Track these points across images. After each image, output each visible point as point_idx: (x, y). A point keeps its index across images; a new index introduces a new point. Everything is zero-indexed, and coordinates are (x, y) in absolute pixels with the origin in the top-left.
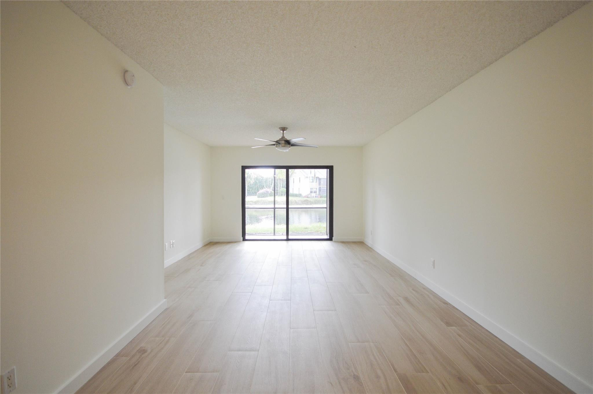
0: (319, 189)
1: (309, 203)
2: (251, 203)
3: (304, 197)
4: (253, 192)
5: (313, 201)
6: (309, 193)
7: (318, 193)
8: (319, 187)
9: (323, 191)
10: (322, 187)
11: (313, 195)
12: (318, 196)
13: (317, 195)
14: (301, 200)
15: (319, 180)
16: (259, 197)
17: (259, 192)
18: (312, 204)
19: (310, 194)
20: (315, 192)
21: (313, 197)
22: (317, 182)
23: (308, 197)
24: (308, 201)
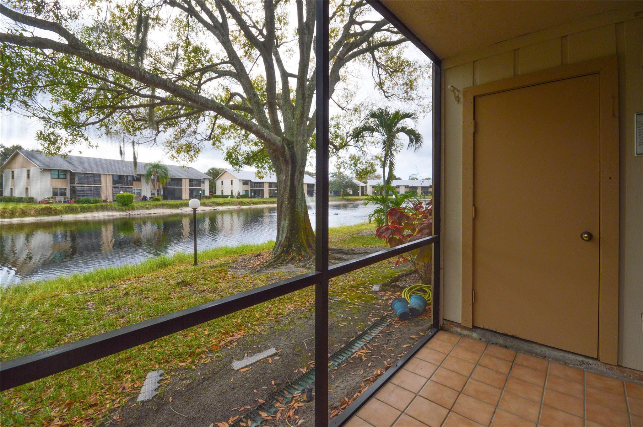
0: (71, 189)
1: (53, 213)
3: (39, 203)
5: (62, 209)
6: (52, 195)
7: (68, 195)
8: (71, 186)
9: (79, 193)
10: (77, 186)
11: (59, 198)
12: (68, 201)
13: (66, 200)
14: (34, 208)
15: (70, 176)
18: (59, 214)
19: (52, 198)
20: (63, 194)
21: (60, 202)
22: (66, 178)
23: (48, 203)
24: (51, 208)
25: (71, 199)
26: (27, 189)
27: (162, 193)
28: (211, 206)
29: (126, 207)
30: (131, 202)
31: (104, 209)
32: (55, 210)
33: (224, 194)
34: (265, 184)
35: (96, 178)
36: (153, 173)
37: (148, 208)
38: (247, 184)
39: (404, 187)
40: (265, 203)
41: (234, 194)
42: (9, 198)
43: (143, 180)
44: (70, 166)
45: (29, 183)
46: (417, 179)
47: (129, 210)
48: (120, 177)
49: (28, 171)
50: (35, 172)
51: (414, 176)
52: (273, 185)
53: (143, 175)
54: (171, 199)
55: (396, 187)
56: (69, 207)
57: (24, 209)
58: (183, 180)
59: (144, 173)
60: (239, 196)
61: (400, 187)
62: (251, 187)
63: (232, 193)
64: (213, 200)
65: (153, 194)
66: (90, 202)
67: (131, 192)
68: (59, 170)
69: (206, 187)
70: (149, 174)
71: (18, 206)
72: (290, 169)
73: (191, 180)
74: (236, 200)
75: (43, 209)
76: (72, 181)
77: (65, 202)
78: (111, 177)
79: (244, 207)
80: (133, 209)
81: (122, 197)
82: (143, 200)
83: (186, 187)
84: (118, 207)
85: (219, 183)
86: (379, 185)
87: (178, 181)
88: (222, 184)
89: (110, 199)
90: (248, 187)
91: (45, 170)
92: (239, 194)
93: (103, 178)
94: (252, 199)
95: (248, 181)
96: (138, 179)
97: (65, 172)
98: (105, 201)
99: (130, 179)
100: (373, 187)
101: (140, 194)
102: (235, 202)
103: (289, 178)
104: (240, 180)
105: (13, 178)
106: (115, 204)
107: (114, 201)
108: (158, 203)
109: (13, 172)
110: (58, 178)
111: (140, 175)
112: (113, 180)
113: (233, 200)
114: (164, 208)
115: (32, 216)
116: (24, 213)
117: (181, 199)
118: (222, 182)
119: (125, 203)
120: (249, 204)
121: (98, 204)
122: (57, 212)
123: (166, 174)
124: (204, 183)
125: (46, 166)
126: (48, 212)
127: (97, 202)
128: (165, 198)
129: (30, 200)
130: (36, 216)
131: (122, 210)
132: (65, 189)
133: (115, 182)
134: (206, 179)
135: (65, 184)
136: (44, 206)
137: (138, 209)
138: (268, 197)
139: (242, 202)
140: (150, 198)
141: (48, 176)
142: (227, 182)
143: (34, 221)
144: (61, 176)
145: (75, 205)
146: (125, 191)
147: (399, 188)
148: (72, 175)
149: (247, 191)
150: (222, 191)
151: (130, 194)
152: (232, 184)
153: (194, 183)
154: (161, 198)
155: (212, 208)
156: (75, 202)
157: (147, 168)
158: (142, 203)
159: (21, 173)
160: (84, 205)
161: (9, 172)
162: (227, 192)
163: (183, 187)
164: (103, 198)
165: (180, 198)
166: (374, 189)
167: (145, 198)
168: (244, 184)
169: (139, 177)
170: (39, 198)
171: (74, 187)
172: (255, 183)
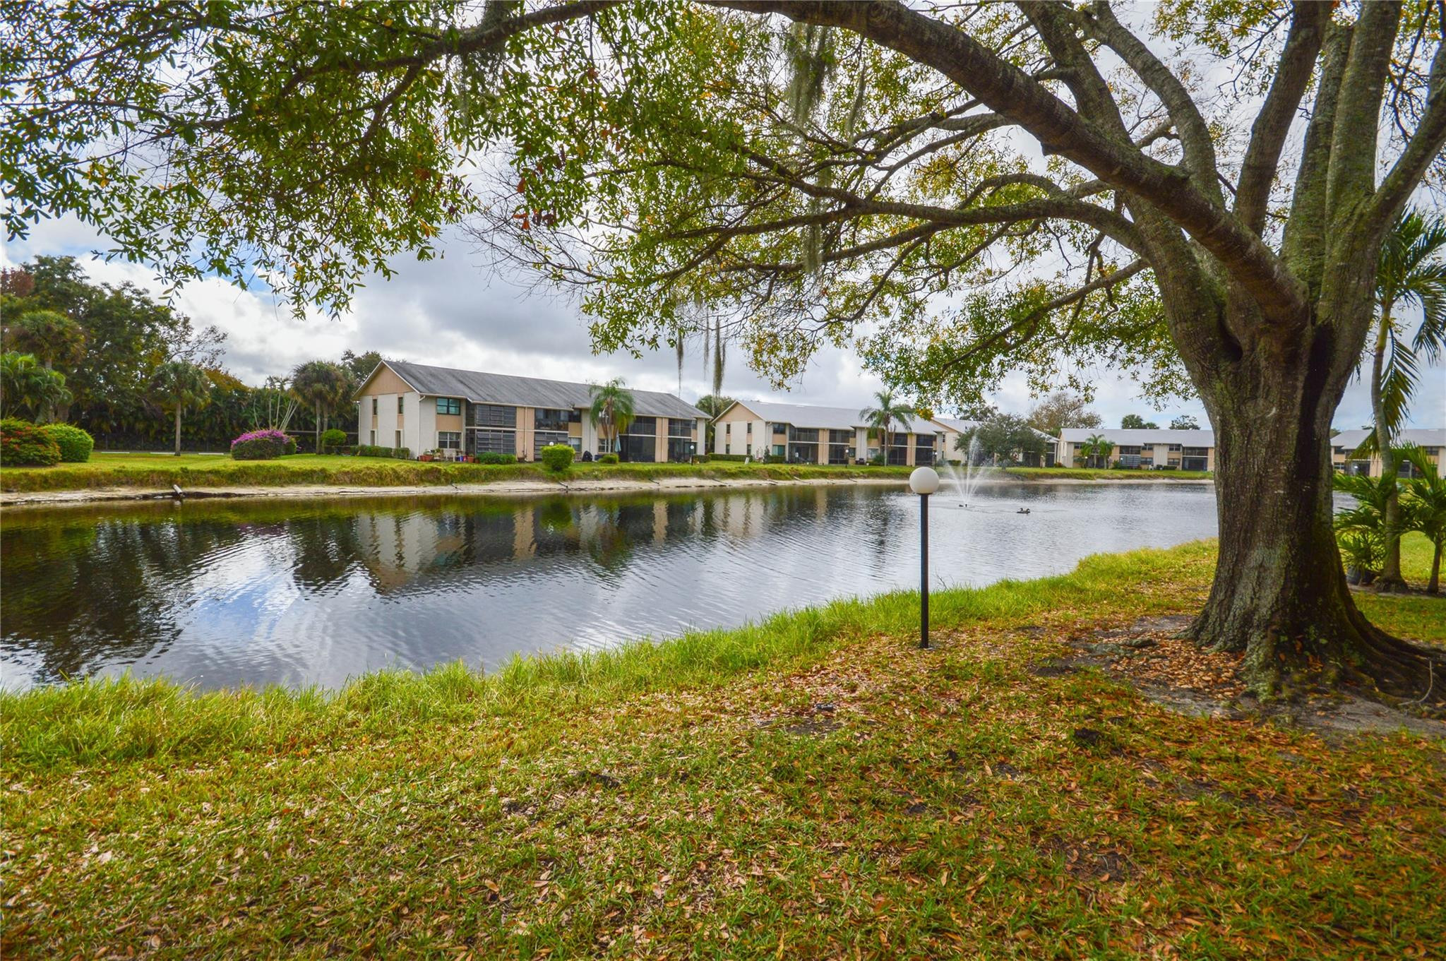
0: (467, 435)
1: (443, 480)
2: (212, 477)
3: (419, 459)
4: (201, 440)
5: (455, 473)
6: (437, 446)
7: (463, 448)
8: (467, 430)
9: (481, 444)
10: (478, 430)
11: (449, 452)
12: (464, 458)
13: (461, 455)
14: (413, 470)
15: (467, 409)
16: (238, 456)
17: (241, 439)
18: (452, 482)
19: (438, 451)
20: (456, 445)
21: (451, 459)
22: (459, 414)
23: (433, 460)
24: (439, 471)
25: (467, 453)
26: (398, 433)
27: (618, 447)
28: (713, 478)
29: (560, 474)
30: (568, 463)
31: (522, 475)
32: (446, 474)
33: (731, 453)
34: (821, 433)
35: (507, 414)
36: (605, 406)
37: (596, 478)
38: (783, 432)
39: (1166, 449)
40: (823, 475)
41: (753, 453)
42: (370, 449)
43: (586, 420)
44: (467, 390)
45: (400, 423)
46: (1196, 428)
47: (564, 480)
48: (547, 412)
49: (401, 399)
50: (412, 401)
51: (1186, 421)
52: (838, 436)
53: (587, 410)
54: (635, 460)
55: (1144, 448)
56: (466, 470)
57: (398, 469)
58: (658, 422)
59: (588, 404)
60: (769, 459)
61: (1155, 448)
62: (792, 438)
63: (749, 451)
64: (714, 464)
65: (601, 449)
66: (498, 461)
67: (565, 442)
68: (448, 399)
69: (699, 436)
70: (597, 408)
71: (390, 465)
72: (1300, 384)
73: (672, 421)
74: (761, 466)
75: (428, 472)
76: (470, 420)
77: (457, 459)
78: (533, 412)
79: (781, 483)
80: (572, 478)
81: (554, 452)
82: (584, 460)
83: (662, 436)
84: (546, 474)
85: (721, 427)
86: (1096, 441)
87: (649, 422)
88: (728, 432)
89: (530, 458)
90: (785, 440)
91: (428, 397)
92: (767, 452)
93: (519, 414)
94: (795, 467)
95: (785, 425)
96: (575, 416)
97: (459, 402)
98: (521, 460)
99: (563, 417)
100: (1077, 446)
101: (579, 447)
102: (761, 470)
103: (1297, 412)
104: (767, 423)
105: (375, 412)
106: (540, 467)
107: (536, 460)
108: (614, 467)
109: (375, 401)
110: (448, 413)
111: (580, 410)
112: (536, 420)
113: (754, 466)
114: (624, 479)
115: (410, 484)
116: (398, 479)
117: (653, 460)
118: (728, 426)
119: (557, 466)
120: (791, 476)
121: (513, 466)
122: (450, 479)
123: (628, 409)
124: (695, 427)
125: (430, 390)
126: (434, 477)
127: (509, 461)
128: (624, 457)
129: (404, 454)
130: (416, 485)
131: (553, 480)
132: (458, 435)
133: (538, 424)
134: (701, 419)
135: (456, 425)
136: (429, 465)
137: (579, 478)
138: (826, 462)
139: (775, 471)
140: (598, 457)
141: (431, 410)
142: (739, 427)
143: (415, 493)
144: (452, 410)
145: (475, 466)
146: (556, 442)
147: (1151, 449)
148: (470, 406)
149: (782, 447)
150: (728, 446)
151: (566, 447)
152: (749, 431)
153: (679, 427)
154: (616, 456)
155: (717, 483)
156: (474, 461)
157: (595, 393)
158: (586, 468)
159: (387, 403)
160: (489, 467)
161: (368, 400)
162: (738, 449)
163: (658, 436)
164: (519, 454)
165: (651, 459)
166: (1079, 451)
167: (587, 457)
168: (776, 432)
169: (576, 413)
170: (417, 451)
171: (472, 431)
172: (801, 430)
